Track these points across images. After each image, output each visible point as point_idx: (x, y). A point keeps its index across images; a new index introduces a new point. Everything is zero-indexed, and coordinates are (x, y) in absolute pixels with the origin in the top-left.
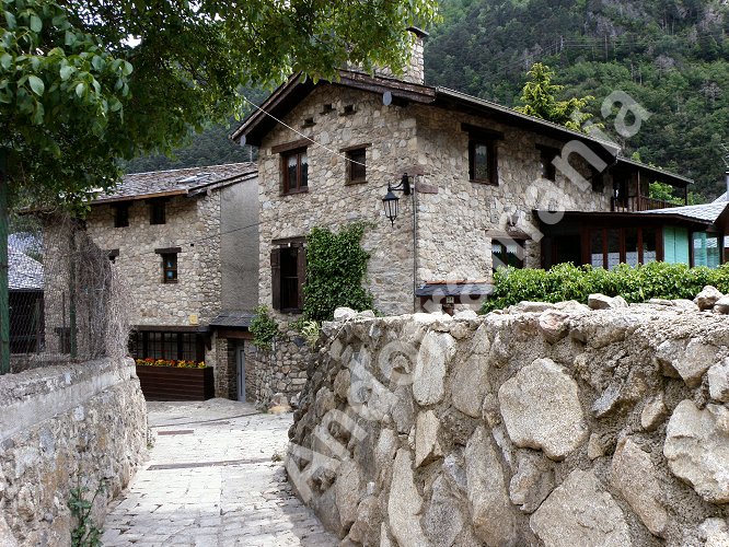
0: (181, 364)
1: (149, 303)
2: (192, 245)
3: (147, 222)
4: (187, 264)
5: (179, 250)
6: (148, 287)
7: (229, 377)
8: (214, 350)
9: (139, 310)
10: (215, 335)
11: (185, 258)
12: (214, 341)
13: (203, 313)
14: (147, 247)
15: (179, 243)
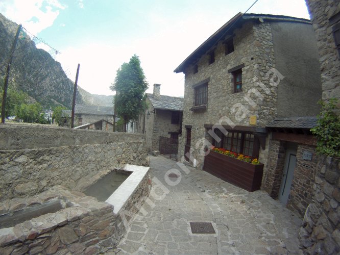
0: (240, 157)
1: (224, 109)
2: (252, 59)
3: (224, 55)
4: (249, 75)
5: (243, 65)
6: (224, 98)
7: (276, 177)
8: (267, 150)
9: (218, 114)
10: (270, 136)
11: (247, 71)
12: (268, 142)
13: (261, 115)
14: (224, 70)
15: (243, 60)
